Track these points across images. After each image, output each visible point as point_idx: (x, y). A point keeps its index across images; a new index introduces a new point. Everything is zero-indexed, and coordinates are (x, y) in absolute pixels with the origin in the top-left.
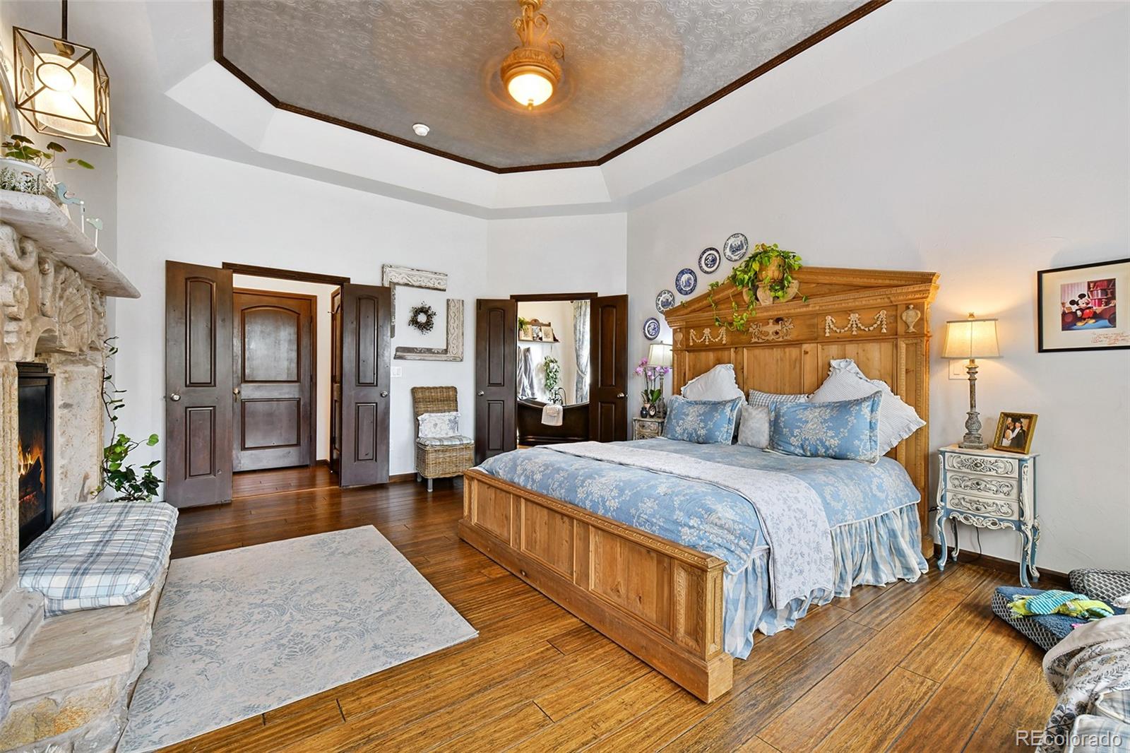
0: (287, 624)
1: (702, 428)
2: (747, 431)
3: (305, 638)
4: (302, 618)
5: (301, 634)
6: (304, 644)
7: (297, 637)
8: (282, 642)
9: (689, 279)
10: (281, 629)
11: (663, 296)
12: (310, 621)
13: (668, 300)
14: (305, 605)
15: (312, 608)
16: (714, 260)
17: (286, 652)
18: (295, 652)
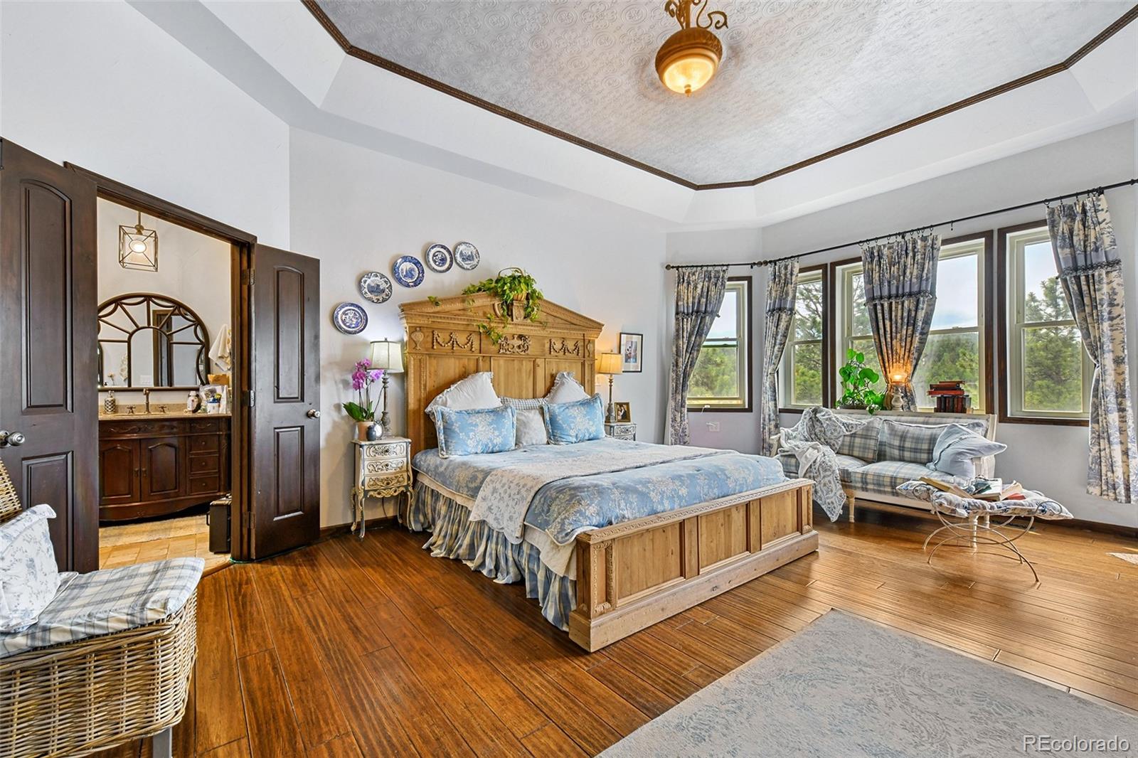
0: (979, 742)
1: (498, 436)
2: (531, 432)
3: (973, 710)
4: (952, 732)
5: (972, 717)
6: (981, 707)
7: (980, 718)
8: (1005, 728)
9: (412, 270)
10: (994, 743)
11: (372, 278)
12: (946, 722)
13: (378, 286)
14: (928, 746)
15: (925, 734)
16: (443, 260)
17: (1009, 715)
18: (998, 707)
